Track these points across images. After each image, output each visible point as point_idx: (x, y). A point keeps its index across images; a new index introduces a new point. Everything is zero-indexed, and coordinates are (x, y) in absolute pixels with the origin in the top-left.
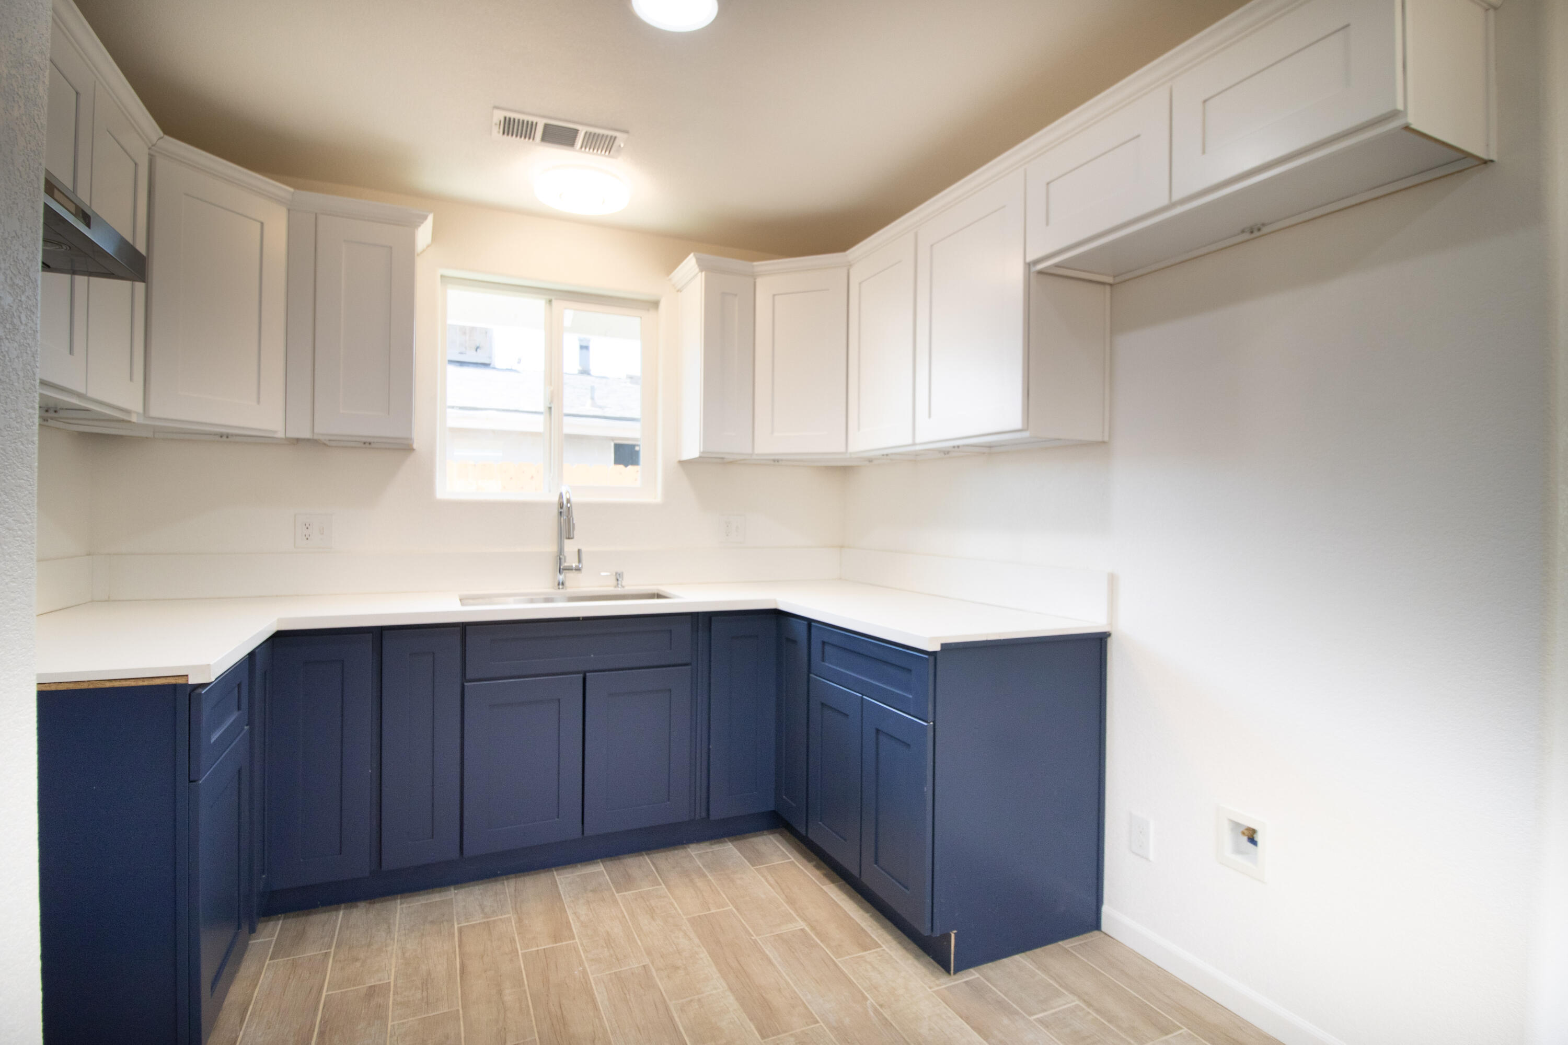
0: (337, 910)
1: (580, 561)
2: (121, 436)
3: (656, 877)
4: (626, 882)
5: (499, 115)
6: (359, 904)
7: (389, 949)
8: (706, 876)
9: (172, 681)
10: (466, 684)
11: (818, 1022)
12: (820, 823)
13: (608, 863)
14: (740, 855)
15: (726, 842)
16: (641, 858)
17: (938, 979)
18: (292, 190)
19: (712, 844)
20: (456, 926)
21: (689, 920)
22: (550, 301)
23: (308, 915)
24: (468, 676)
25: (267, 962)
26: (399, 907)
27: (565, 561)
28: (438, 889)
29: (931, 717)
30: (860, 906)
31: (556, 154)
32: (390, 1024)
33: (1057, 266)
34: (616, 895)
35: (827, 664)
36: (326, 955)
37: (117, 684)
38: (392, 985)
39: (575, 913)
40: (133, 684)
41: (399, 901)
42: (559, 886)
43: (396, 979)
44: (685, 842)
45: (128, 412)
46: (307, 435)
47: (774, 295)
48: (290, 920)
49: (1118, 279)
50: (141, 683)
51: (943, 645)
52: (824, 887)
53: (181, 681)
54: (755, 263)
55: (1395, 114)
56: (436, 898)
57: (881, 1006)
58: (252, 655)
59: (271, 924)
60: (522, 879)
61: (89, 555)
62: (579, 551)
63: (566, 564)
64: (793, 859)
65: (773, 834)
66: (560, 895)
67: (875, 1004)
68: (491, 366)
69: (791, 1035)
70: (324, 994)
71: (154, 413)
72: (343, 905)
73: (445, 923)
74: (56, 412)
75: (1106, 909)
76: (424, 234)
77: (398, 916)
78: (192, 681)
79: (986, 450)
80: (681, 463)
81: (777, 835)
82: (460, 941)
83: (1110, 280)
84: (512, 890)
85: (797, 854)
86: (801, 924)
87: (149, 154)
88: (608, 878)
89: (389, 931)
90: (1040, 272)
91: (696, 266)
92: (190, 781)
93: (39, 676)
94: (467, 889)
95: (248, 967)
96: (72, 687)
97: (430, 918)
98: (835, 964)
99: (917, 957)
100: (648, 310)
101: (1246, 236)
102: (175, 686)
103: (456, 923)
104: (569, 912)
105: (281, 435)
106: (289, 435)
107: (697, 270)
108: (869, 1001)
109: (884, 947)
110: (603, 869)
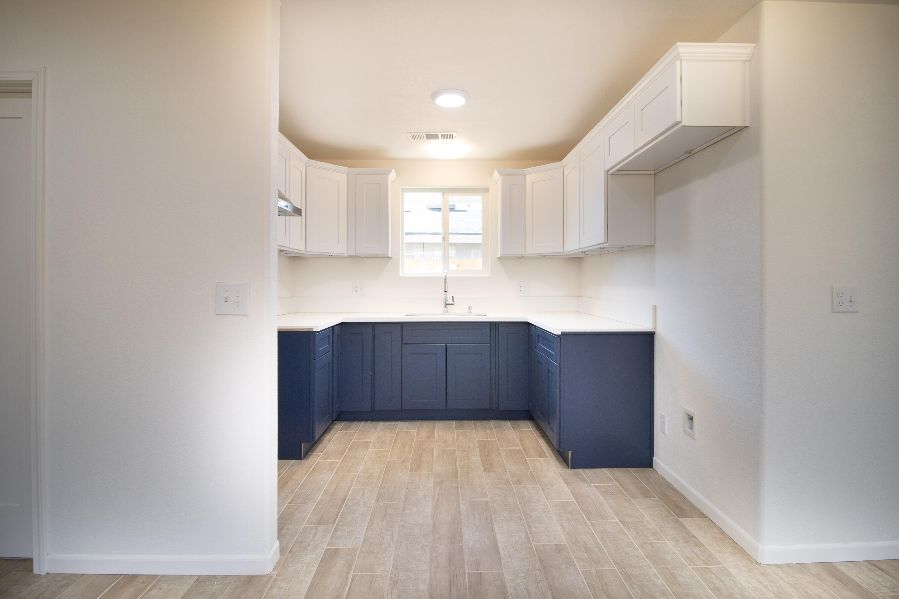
0: (362, 422)
1: (453, 301)
2: (300, 257)
3: (473, 427)
4: (462, 427)
5: (409, 135)
6: (368, 421)
7: (374, 433)
8: (492, 429)
9: (309, 330)
10: (403, 345)
11: (507, 471)
12: (537, 412)
13: (457, 421)
14: (511, 426)
15: (508, 421)
16: (470, 422)
17: (563, 469)
18: (348, 168)
19: (501, 421)
20: (397, 431)
21: (477, 440)
22: (444, 193)
23: (353, 422)
24: (404, 342)
25: (338, 431)
26: (381, 424)
27: (448, 301)
28: (395, 421)
29: (559, 362)
30: (549, 446)
31: (432, 143)
32: (369, 450)
33: (618, 170)
34: (455, 430)
35: (539, 344)
36: (355, 432)
37: (296, 330)
38: (373, 441)
39: (438, 433)
40: (299, 330)
41: (381, 422)
42: (436, 425)
43: (374, 440)
44: (490, 419)
45: (301, 250)
46: (354, 254)
47: (533, 183)
48: (347, 423)
49: (656, 172)
50: (302, 330)
51: (562, 332)
52: (538, 439)
53: (311, 330)
54: (524, 169)
55: (678, 123)
56: (394, 423)
57: (534, 472)
58: (333, 327)
59: (341, 423)
60: (424, 422)
61: (292, 297)
62: (453, 297)
63: (448, 302)
64: (532, 429)
65: (529, 421)
66: (435, 427)
67: (532, 471)
68: (455, 209)
69: (494, 473)
70: (353, 440)
71: (308, 250)
72: (364, 421)
73: (394, 430)
74: (282, 251)
75: (655, 458)
76: (392, 176)
77: (380, 426)
78: (314, 330)
79: (620, 249)
80: (497, 258)
81: (531, 422)
82: (397, 435)
83: (653, 172)
84: (419, 424)
85: (534, 428)
86: (521, 448)
87: (305, 166)
88: (455, 425)
89: (376, 429)
90: (612, 174)
91: (498, 174)
92: (313, 360)
93: (278, 327)
94: (404, 422)
95: (332, 432)
96: (286, 330)
97: (389, 428)
98: (525, 459)
99: (560, 463)
100: (485, 192)
101: (687, 155)
102: (309, 332)
103: (397, 430)
104: (436, 432)
105: (346, 255)
106: (349, 254)
107: (499, 176)
108: (529, 470)
109: (549, 458)
110: (454, 423)
